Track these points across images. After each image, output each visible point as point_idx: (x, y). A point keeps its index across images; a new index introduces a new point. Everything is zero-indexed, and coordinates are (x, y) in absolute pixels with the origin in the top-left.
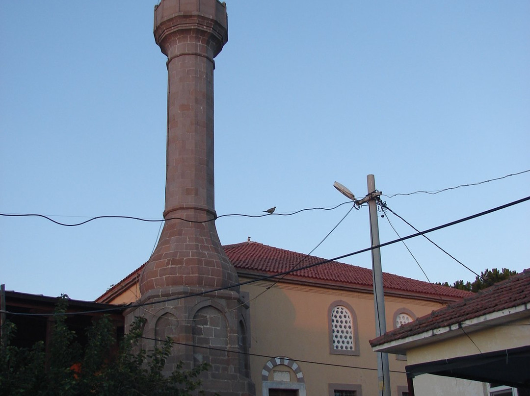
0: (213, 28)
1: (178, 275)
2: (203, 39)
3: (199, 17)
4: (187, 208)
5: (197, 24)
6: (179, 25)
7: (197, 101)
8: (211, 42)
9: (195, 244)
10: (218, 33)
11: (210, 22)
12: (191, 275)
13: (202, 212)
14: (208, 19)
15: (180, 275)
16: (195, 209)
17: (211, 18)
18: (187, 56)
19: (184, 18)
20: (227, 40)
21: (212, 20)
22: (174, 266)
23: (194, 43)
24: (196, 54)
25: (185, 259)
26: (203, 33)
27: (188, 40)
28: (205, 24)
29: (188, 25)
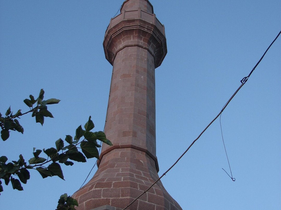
0: (153, 32)
1: (102, 198)
2: (144, 38)
3: (141, 21)
4: (123, 147)
5: (139, 26)
6: (124, 28)
7: (137, 72)
8: (152, 43)
9: (129, 173)
10: (157, 37)
11: (150, 26)
12: (121, 198)
13: (140, 151)
14: (149, 24)
15: (105, 198)
16: (133, 147)
17: (151, 23)
18: (130, 47)
19: (128, 22)
20: (166, 52)
21: (152, 25)
22: (99, 189)
23: (136, 40)
24: (138, 46)
25: (114, 182)
26: (144, 33)
27: (131, 39)
28: (146, 27)
29: (131, 27)
